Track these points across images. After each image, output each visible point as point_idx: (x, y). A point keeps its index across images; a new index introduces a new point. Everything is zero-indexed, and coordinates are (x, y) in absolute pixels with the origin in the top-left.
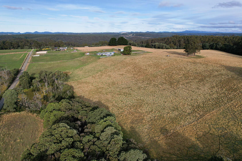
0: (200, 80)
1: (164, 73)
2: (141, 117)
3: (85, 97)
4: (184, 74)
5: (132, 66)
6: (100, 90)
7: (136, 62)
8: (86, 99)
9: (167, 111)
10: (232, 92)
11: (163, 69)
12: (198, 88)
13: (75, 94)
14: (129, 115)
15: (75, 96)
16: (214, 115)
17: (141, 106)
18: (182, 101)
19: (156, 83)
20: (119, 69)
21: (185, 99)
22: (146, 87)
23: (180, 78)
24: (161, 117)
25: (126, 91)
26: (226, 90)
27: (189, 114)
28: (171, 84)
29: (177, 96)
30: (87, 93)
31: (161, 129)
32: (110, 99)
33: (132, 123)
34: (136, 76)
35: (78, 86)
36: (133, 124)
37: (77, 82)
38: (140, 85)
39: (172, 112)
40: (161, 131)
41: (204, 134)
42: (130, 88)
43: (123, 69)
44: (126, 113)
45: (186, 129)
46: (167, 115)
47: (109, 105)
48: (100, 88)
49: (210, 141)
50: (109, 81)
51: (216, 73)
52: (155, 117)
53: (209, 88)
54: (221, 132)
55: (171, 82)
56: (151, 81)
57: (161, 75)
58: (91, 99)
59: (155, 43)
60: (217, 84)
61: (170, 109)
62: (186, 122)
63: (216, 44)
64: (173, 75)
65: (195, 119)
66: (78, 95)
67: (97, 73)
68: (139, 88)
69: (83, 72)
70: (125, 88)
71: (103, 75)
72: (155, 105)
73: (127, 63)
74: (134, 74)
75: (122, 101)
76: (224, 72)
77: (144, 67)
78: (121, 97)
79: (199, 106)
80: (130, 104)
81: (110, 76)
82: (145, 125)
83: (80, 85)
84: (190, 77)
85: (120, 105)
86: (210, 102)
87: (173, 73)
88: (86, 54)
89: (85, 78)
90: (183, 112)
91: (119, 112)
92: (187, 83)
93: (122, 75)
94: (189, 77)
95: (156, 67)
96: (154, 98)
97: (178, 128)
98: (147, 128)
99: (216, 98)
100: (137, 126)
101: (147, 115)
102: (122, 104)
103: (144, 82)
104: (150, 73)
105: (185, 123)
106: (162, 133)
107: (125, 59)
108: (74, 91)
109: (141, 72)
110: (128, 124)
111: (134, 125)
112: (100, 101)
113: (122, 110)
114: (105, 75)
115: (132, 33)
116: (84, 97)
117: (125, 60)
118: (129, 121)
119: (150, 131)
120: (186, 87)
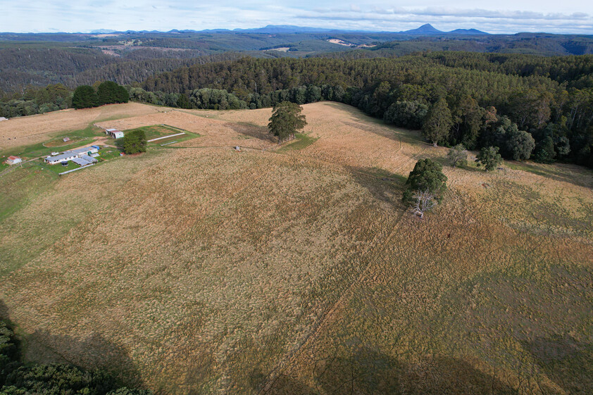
0: (310, 217)
1: (237, 209)
2: (206, 358)
3: (52, 334)
4: (277, 206)
5: (156, 195)
6: (89, 294)
7: (166, 181)
8: (56, 338)
9: (256, 323)
10: (366, 241)
11: (233, 197)
12: (308, 242)
13: (16, 330)
14: (180, 360)
15: (20, 338)
16: (341, 311)
17: (199, 323)
18: (281, 285)
19: (223, 243)
20: (126, 209)
21: (287, 277)
22: (202, 259)
23: (271, 217)
24: (247, 342)
25: (156, 281)
26: (358, 239)
27: (298, 318)
28: (255, 239)
29: (271, 274)
30: (53, 316)
31: (252, 377)
32: (123, 320)
33: (190, 380)
34: (172, 228)
35: (19, 296)
36: (193, 383)
37: (11, 280)
38: (185, 255)
39: (266, 322)
40: (251, 383)
41: (328, 362)
42: (164, 270)
43: (136, 207)
44: (172, 355)
45: (296, 362)
46: (257, 332)
47: (126, 341)
48: (88, 287)
49: (338, 379)
50: (107, 258)
51: (338, 194)
52: (234, 347)
53: (328, 238)
54: (354, 350)
55: (253, 233)
56: (210, 237)
57: (229, 215)
58: (72, 334)
59: (200, 90)
60: (341, 225)
61: (261, 314)
62: (295, 343)
63: (334, 88)
64: (256, 211)
65: (310, 328)
66: (30, 332)
67: (64, 232)
68: (187, 265)
69: (19, 237)
70: (153, 273)
71: (84, 238)
72: (230, 312)
73: (142, 188)
74: (166, 223)
75: (154, 320)
76: (351, 188)
77: (187, 196)
78: (149, 305)
79: (314, 293)
80: (175, 324)
81: (105, 240)
82: (217, 378)
83: (25, 291)
84: (290, 213)
85: (152, 335)
86: (333, 275)
87: (254, 207)
88: (10, 162)
89: (32, 256)
90: (287, 316)
91: (153, 355)
92: (287, 230)
93: (137, 227)
94: (288, 214)
95: (214, 191)
96: (224, 289)
97: (282, 363)
98: (223, 383)
99: (341, 263)
100: (202, 386)
101: (217, 347)
102: (156, 329)
103: (193, 243)
104: (204, 213)
105: (293, 345)
106: (255, 388)
107: (134, 173)
108: (12, 318)
109: (182, 214)
110: (181, 386)
111: (195, 386)
112: (99, 335)
113: (160, 350)
114: (90, 236)
115: (130, 36)
116: (48, 332)
117: (135, 176)
118: (183, 378)
119: (230, 389)
120: (285, 241)
